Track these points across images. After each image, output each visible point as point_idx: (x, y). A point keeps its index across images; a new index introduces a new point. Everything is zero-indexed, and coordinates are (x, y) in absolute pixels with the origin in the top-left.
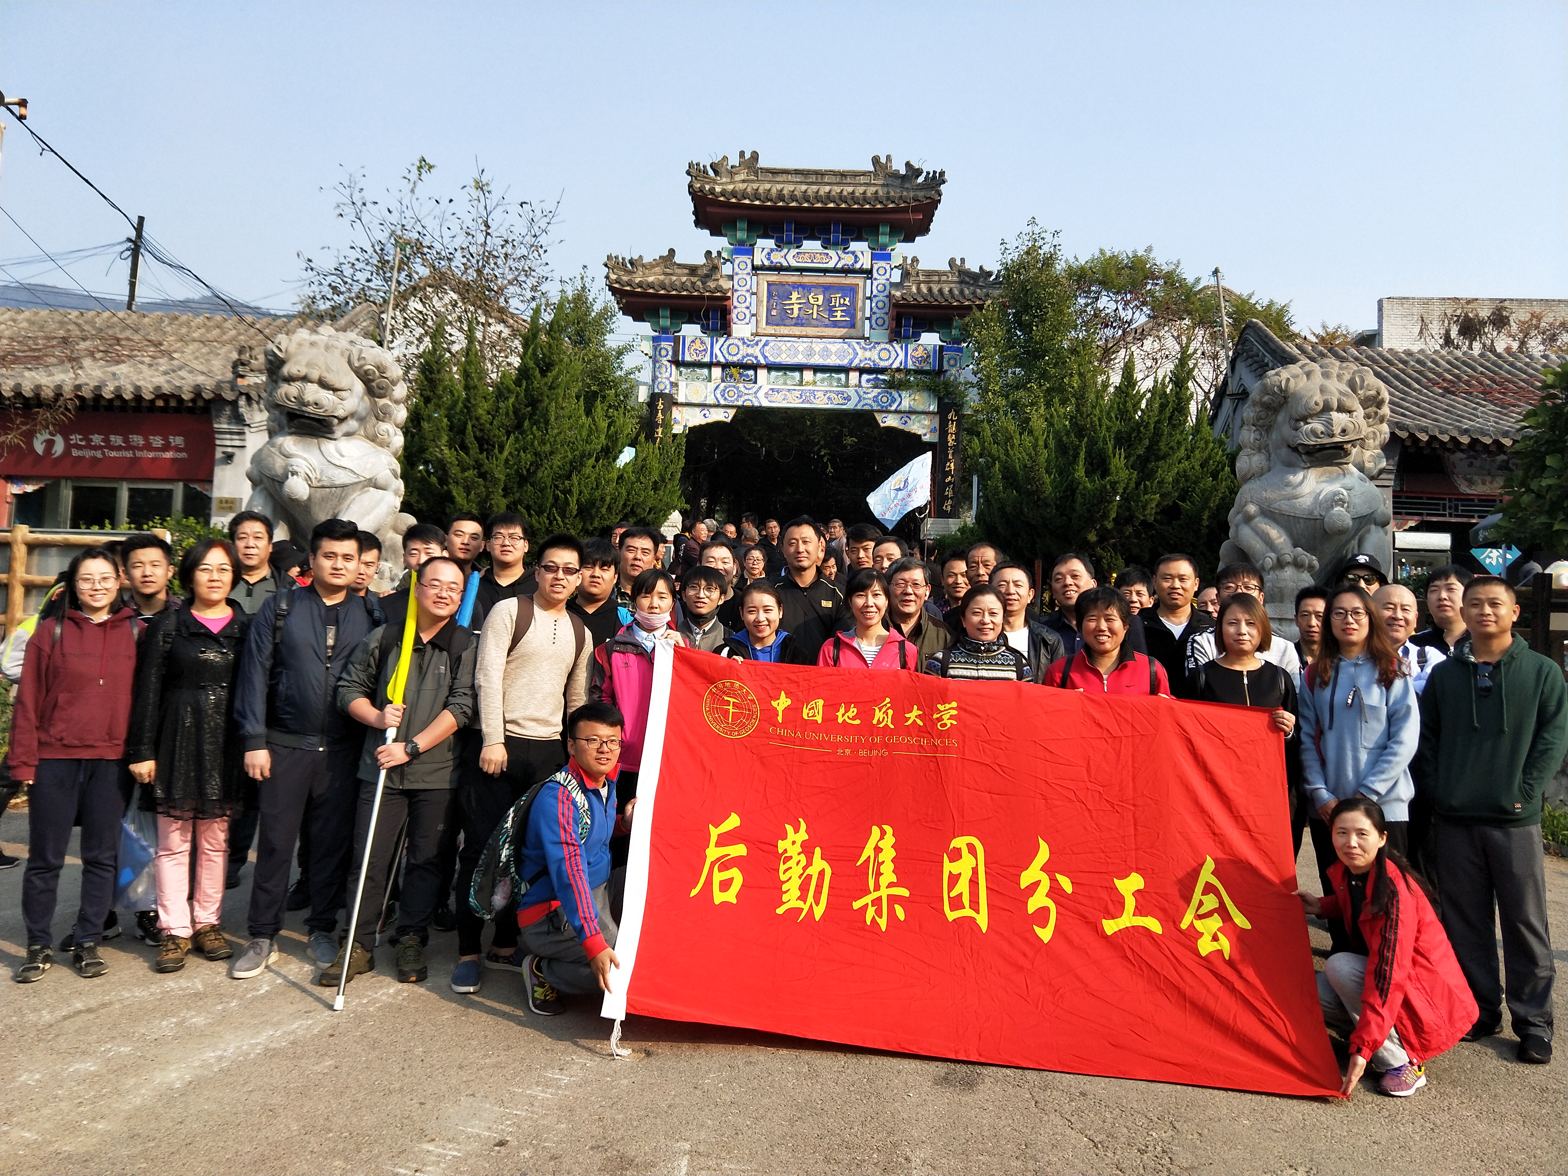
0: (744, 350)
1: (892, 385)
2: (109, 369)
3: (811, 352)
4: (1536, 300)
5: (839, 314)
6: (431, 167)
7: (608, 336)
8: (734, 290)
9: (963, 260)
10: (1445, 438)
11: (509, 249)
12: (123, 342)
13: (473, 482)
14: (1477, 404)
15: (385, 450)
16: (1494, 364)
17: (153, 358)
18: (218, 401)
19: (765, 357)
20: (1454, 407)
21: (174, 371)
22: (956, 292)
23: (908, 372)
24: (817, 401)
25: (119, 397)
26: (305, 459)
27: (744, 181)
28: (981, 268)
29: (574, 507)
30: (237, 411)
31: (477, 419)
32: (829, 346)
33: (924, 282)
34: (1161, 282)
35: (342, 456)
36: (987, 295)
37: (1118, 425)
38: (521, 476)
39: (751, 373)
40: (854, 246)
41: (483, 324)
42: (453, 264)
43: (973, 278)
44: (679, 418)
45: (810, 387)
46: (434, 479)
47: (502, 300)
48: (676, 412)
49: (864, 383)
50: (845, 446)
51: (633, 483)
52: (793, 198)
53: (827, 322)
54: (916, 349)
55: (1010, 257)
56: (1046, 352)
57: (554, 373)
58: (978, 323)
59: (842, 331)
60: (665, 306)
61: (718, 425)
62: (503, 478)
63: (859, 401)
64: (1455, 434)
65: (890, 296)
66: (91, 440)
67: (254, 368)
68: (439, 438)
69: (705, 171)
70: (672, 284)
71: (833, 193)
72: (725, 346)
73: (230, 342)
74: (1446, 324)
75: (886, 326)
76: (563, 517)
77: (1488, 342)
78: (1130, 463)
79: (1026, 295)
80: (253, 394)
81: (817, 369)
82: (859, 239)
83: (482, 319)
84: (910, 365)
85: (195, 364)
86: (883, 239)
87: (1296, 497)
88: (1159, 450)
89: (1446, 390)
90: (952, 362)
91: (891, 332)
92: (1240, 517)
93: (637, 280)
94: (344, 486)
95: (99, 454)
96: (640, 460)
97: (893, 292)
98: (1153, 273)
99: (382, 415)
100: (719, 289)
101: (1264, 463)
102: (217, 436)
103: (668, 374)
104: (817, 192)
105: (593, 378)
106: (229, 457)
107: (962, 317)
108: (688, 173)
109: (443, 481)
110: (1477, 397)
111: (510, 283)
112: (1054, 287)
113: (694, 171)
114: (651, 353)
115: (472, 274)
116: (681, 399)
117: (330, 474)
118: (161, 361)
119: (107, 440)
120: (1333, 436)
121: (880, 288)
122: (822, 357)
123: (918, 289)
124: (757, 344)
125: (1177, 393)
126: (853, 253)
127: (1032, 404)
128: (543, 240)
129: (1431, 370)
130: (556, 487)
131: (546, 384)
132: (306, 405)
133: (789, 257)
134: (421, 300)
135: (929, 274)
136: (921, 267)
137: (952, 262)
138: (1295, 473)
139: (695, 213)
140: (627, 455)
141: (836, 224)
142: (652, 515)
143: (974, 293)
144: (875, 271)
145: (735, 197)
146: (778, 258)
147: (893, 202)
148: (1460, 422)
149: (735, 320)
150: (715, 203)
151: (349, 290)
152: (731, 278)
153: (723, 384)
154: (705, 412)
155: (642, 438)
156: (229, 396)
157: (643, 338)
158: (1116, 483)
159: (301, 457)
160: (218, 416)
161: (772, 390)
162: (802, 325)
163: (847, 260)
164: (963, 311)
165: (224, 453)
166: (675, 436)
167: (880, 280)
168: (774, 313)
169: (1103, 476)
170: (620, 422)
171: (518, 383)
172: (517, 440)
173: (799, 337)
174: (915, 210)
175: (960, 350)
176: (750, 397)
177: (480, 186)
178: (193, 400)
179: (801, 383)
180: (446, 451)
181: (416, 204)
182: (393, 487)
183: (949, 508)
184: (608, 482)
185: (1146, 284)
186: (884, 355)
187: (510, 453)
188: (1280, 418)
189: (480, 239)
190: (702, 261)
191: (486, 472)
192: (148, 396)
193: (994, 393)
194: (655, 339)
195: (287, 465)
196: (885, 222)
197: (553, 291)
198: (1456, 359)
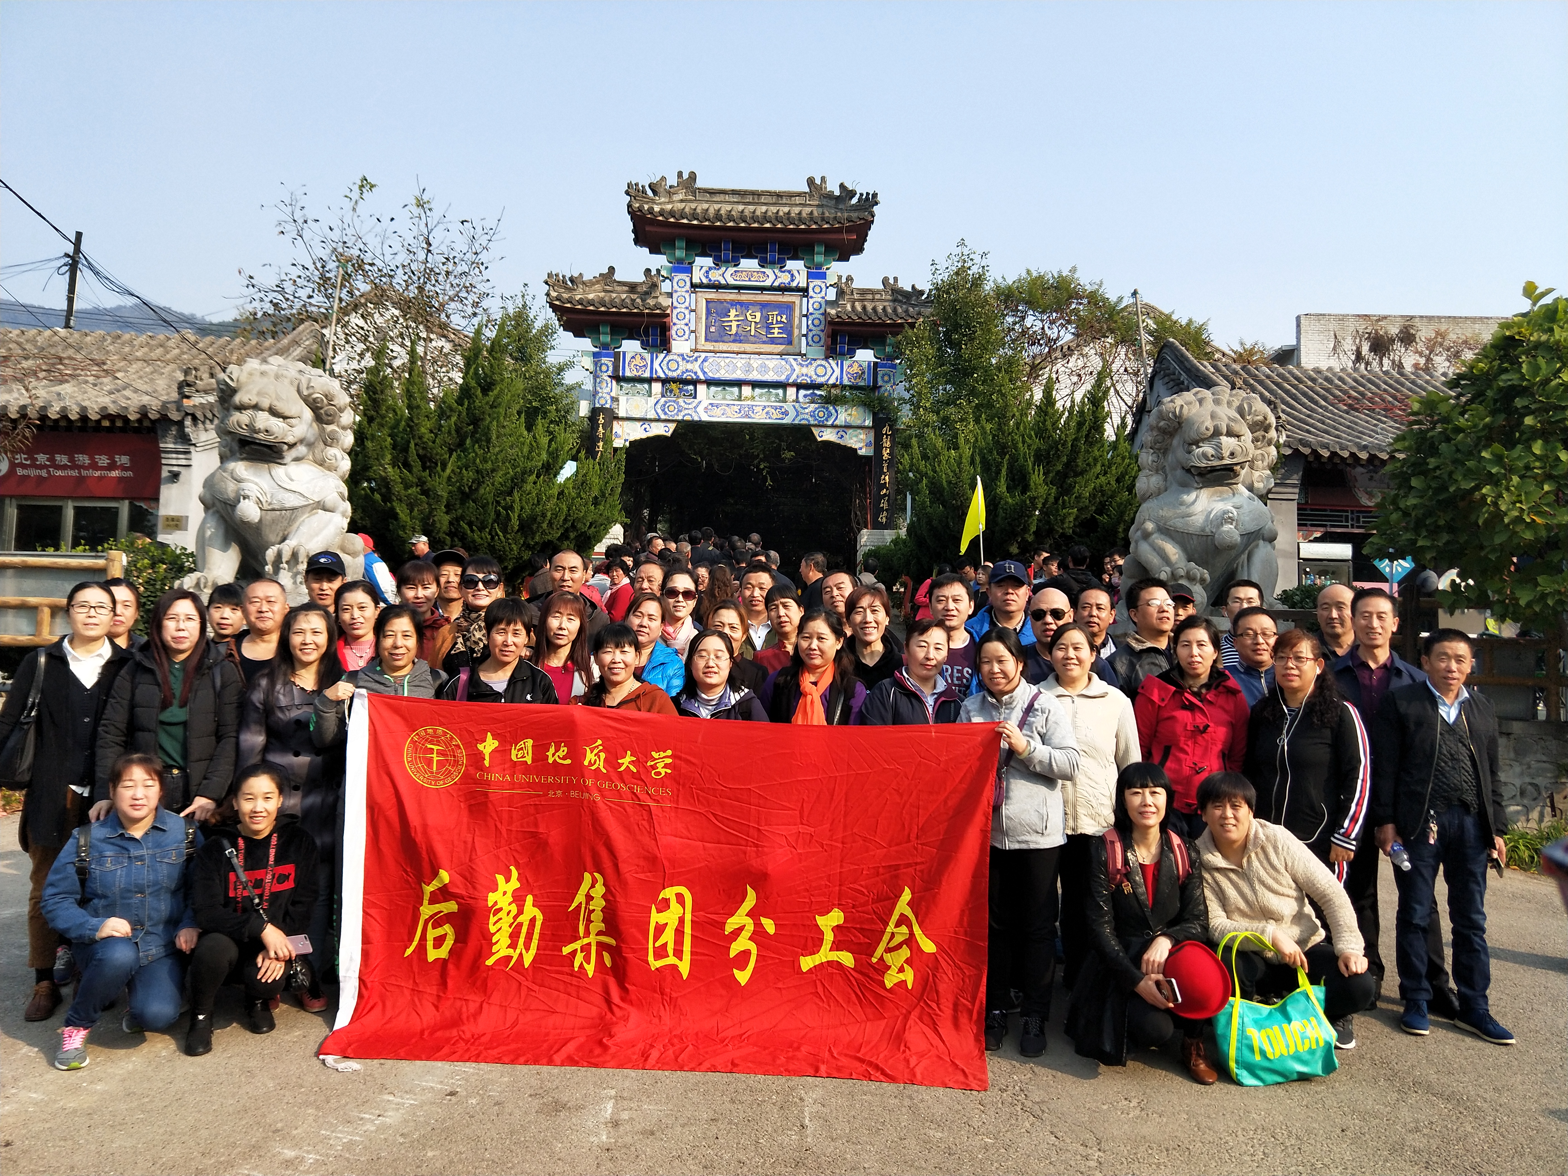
0: (683, 366)
1: (828, 400)
2: (53, 389)
3: (749, 368)
4: (1445, 317)
5: (776, 331)
6: (372, 186)
7: (549, 352)
8: (673, 307)
9: (896, 279)
10: (1345, 454)
11: (450, 267)
12: (66, 361)
13: (416, 499)
14: (1379, 420)
15: (333, 474)
16: (1397, 381)
17: (98, 377)
18: (164, 420)
19: (704, 373)
20: (1356, 424)
21: (118, 391)
22: (889, 310)
23: (844, 387)
24: (757, 416)
25: (65, 417)
26: (256, 484)
27: (682, 201)
28: (913, 287)
29: (515, 523)
30: (183, 431)
31: (420, 438)
32: (767, 362)
33: (859, 300)
34: (1085, 301)
35: (292, 480)
36: (919, 314)
37: (1037, 443)
38: (463, 493)
39: (691, 387)
40: (791, 264)
41: (424, 339)
42: (394, 281)
43: (905, 297)
44: (620, 432)
45: (749, 402)
46: (377, 496)
47: (443, 316)
48: (617, 426)
49: (801, 399)
50: (783, 460)
51: (573, 499)
52: (730, 218)
53: (764, 339)
54: (851, 366)
55: (940, 277)
56: (975, 369)
57: (495, 392)
58: (910, 342)
59: (780, 348)
60: (605, 323)
61: (658, 438)
62: (445, 495)
63: (797, 416)
64: (1355, 450)
65: (825, 314)
66: (36, 459)
67: (199, 388)
68: (383, 457)
69: (644, 192)
70: (612, 301)
71: (770, 213)
72: (665, 362)
73: (174, 360)
74: (1358, 341)
75: (822, 343)
76: (505, 532)
77: (1397, 358)
78: (1049, 479)
79: (955, 314)
80: (199, 415)
81: (755, 384)
82: (795, 258)
83: (424, 335)
84: (846, 382)
85: (140, 384)
86: (819, 258)
87: (1189, 515)
88: (1077, 466)
89: (1350, 406)
90: (886, 378)
91: (827, 349)
92: (1139, 533)
93: (578, 297)
94: (294, 509)
95: (44, 473)
96: (580, 476)
97: (828, 310)
98: (1077, 293)
99: (330, 441)
100: (658, 306)
101: (1162, 483)
102: (163, 455)
103: (608, 390)
104: (754, 212)
105: (534, 394)
106: (175, 477)
107: (895, 334)
108: (627, 193)
109: (386, 498)
110: (1379, 414)
111: (451, 299)
112: (983, 307)
113: (633, 191)
114: (591, 368)
115: (413, 292)
116: (622, 413)
117: (280, 497)
118: (105, 380)
119: (52, 460)
120: (1222, 458)
121: (816, 306)
122: (760, 373)
123: (853, 307)
124: (696, 360)
125: (1094, 412)
126: (789, 272)
127: (962, 420)
128: (484, 257)
129: (1338, 387)
130: (498, 503)
131: (487, 403)
132: (258, 432)
133: (727, 275)
134: (362, 316)
135: (863, 292)
136: (855, 285)
137: (885, 281)
138: (1188, 493)
139: (634, 231)
140: (569, 469)
141: (773, 244)
142: (593, 529)
143: (907, 311)
144: (810, 290)
145: (674, 217)
146: (716, 276)
147: (827, 223)
148: (1360, 438)
149: (675, 336)
150: (654, 222)
151: (291, 307)
152: (670, 295)
153: (663, 399)
154: (646, 426)
155: (582, 454)
156: (175, 416)
157: (584, 353)
158: (1035, 498)
159: (252, 482)
160: (164, 436)
161: (711, 404)
162: (740, 342)
163: (784, 279)
164: (896, 329)
165: (170, 472)
166: (616, 450)
167: (816, 298)
168: (713, 329)
169: (1024, 492)
170: (561, 437)
171: (460, 402)
172: (459, 458)
173: (738, 353)
174: (849, 230)
175: (894, 366)
176: (690, 412)
177: (420, 204)
178: (139, 421)
179: (740, 398)
180: (390, 469)
181: (357, 222)
182: (341, 509)
183: (884, 520)
184: (548, 499)
185: (1071, 303)
186: (821, 371)
187: (453, 471)
188: (1175, 442)
189: (421, 255)
190: (641, 278)
191: (429, 490)
192: (94, 417)
193: (925, 409)
194: (595, 355)
195: (239, 489)
196: (820, 242)
197: (495, 307)
198: (1362, 377)
